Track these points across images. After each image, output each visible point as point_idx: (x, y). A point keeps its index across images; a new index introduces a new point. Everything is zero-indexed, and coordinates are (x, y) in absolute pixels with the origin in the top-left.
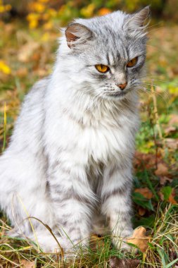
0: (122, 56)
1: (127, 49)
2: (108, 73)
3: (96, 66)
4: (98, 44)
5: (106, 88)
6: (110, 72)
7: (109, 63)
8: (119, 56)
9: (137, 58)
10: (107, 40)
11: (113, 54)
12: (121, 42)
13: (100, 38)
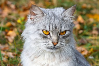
0: (57, 28)
1: (61, 25)
2: (49, 36)
3: (43, 30)
4: (46, 19)
5: (46, 43)
6: (50, 36)
7: (50, 30)
8: (56, 27)
9: (66, 31)
10: (51, 18)
11: (52, 26)
12: (58, 21)
13: (48, 16)
